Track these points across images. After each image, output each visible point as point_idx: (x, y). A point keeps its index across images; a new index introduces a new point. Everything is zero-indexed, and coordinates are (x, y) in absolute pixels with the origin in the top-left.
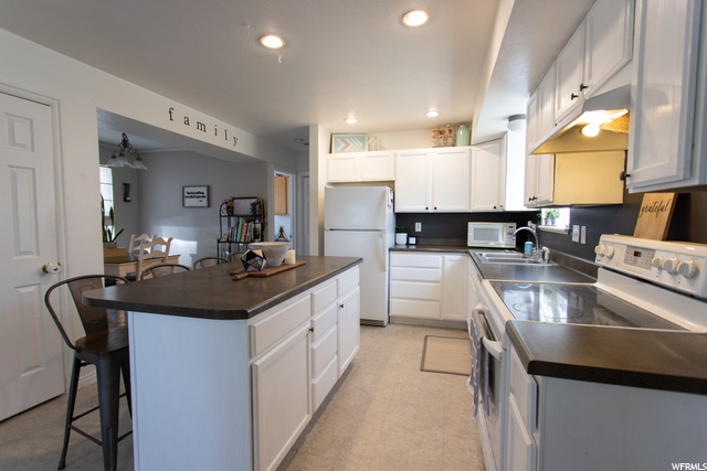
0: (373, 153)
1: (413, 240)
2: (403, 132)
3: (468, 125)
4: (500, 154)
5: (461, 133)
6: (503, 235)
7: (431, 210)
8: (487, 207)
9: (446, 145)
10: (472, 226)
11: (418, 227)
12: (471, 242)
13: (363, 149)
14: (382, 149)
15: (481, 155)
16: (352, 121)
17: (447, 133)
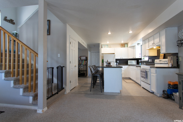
0: (110, 48)
1: (117, 64)
2: (115, 45)
3: (127, 44)
4: (134, 49)
5: (126, 45)
6: (134, 62)
7: (121, 58)
8: (132, 58)
9: (123, 47)
10: (129, 61)
11: (118, 62)
12: (129, 64)
13: (108, 47)
14: (111, 47)
15: (130, 49)
16: (108, 43)
17: (123, 45)
